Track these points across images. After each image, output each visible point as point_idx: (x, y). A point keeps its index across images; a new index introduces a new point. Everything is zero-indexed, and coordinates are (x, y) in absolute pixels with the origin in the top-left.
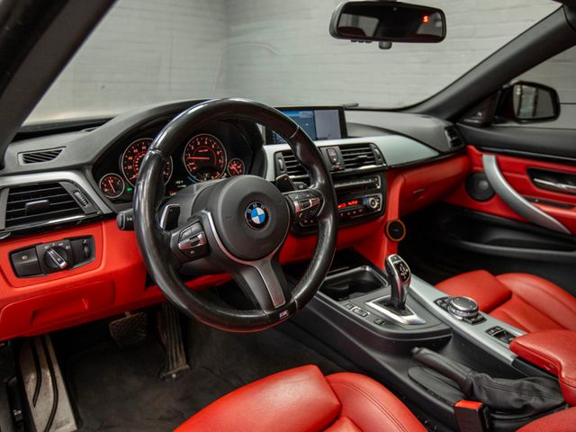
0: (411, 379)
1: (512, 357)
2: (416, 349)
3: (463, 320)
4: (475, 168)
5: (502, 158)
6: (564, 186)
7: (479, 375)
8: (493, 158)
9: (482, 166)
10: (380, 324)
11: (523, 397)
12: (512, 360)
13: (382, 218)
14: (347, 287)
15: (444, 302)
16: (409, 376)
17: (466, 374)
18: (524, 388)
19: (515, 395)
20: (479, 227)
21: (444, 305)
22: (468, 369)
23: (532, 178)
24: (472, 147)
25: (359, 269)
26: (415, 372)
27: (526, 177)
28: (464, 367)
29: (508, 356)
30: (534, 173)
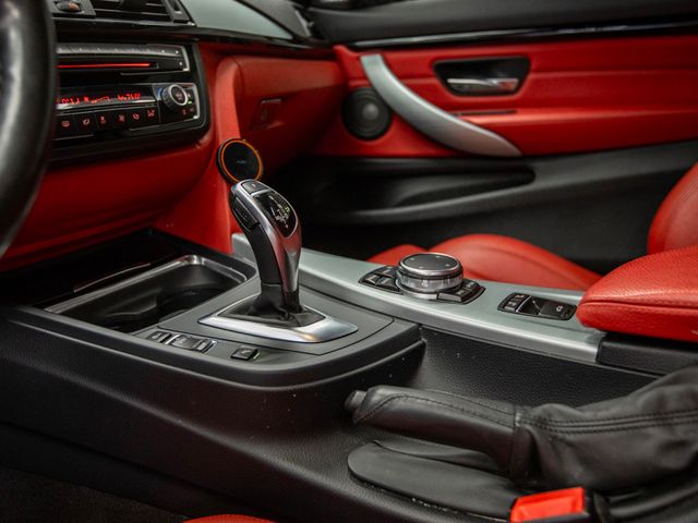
0: (362, 481)
1: (590, 342)
2: (359, 396)
3: (439, 300)
4: (353, 83)
5: (394, 56)
6: (495, 82)
7: (538, 411)
8: (378, 58)
9: (365, 77)
10: (249, 358)
11: (680, 433)
12: (594, 350)
13: (206, 139)
14: (153, 306)
15: (381, 276)
16: (353, 475)
17: (509, 419)
18: (672, 405)
19: (658, 435)
20: (379, 184)
21: (385, 282)
22: (506, 407)
23: (444, 80)
24: (341, 48)
25: (177, 263)
26: (366, 459)
27: (434, 81)
28: (494, 404)
29: (578, 344)
30: (446, 70)
